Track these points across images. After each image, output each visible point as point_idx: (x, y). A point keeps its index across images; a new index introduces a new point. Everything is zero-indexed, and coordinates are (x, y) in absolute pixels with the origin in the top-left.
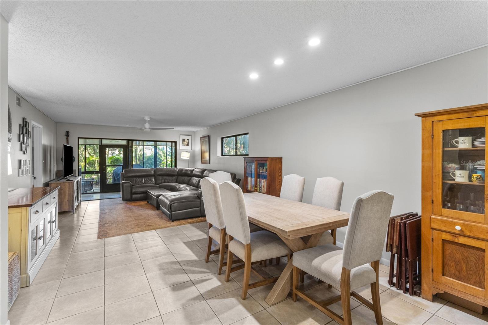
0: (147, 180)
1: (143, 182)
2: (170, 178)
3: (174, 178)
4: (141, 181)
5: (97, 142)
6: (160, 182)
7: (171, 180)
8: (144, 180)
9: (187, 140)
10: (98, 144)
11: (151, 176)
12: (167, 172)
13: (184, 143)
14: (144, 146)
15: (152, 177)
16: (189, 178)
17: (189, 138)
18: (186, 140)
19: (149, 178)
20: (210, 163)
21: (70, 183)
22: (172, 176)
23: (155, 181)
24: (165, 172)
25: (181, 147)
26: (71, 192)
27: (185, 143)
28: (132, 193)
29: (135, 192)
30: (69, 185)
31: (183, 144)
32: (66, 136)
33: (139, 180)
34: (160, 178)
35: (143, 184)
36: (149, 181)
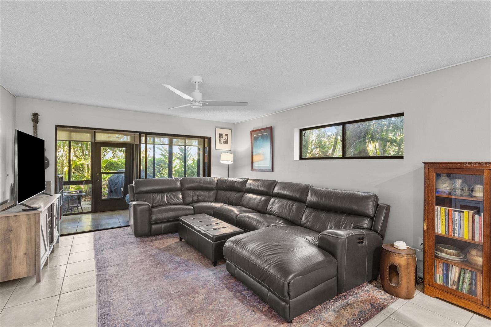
0: (171, 197)
1: (166, 201)
2: (206, 193)
3: (212, 193)
4: (162, 199)
5: (87, 137)
6: (191, 199)
7: (208, 196)
8: (167, 197)
9: (226, 135)
10: (89, 140)
11: (176, 190)
12: (201, 184)
13: (221, 140)
14: (155, 145)
15: (178, 192)
16: (239, 194)
18: (224, 136)
19: (174, 193)
20: (273, 171)
21: (31, 216)
22: (209, 189)
23: (183, 198)
24: (198, 184)
25: (217, 147)
26: (33, 234)
27: (223, 140)
28: (151, 223)
29: (155, 220)
30: (29, 219)
31: (220, 141)
32: (33, 120)
33: (159, 197)
34: (190, 193)
35: (167, 205)
36: (174, 199)
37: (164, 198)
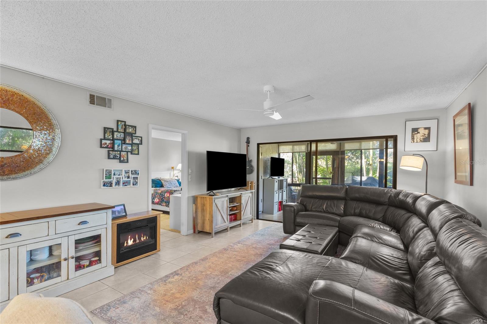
0: (331, 205)
1: (324, 208)
2: (372, 208)
3: (380, 208)
4: (322, 205)
5: (303, 148)
7: (374, 211)
8: (327, 204)
9: (425, 128)
11: (339, 199)
12: (368, 196)
13: (415, 137)
15: (340, 201)
17: (433, 124)
18: (422, 131)
19: (335, 202)
20: (472, 184)
22: (378, 203)
23: (344, 208)
24: (364, 195)
25: (408, 146)
28: (295, 224)
29: (299, 223)
31: (413, 138)
33: (319, 203)
34: (354, 204)
35: (324, 212)
36: (334, 208)
37: (324, 204)
